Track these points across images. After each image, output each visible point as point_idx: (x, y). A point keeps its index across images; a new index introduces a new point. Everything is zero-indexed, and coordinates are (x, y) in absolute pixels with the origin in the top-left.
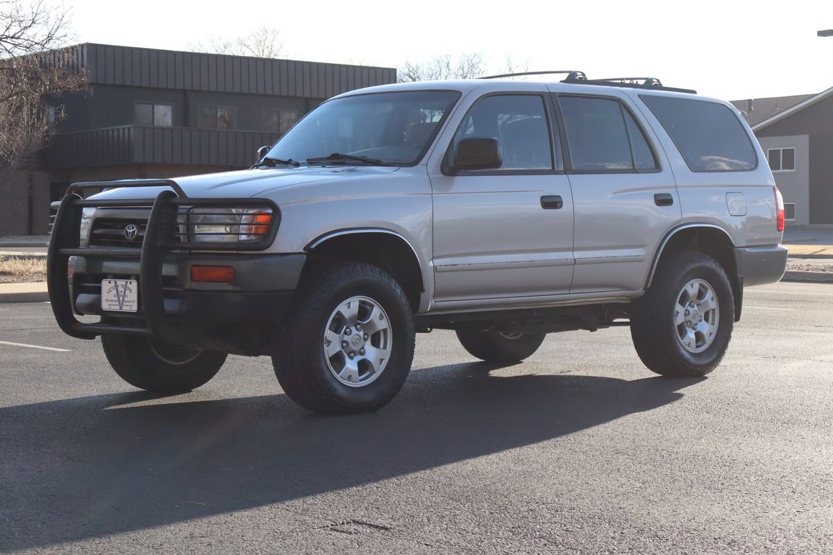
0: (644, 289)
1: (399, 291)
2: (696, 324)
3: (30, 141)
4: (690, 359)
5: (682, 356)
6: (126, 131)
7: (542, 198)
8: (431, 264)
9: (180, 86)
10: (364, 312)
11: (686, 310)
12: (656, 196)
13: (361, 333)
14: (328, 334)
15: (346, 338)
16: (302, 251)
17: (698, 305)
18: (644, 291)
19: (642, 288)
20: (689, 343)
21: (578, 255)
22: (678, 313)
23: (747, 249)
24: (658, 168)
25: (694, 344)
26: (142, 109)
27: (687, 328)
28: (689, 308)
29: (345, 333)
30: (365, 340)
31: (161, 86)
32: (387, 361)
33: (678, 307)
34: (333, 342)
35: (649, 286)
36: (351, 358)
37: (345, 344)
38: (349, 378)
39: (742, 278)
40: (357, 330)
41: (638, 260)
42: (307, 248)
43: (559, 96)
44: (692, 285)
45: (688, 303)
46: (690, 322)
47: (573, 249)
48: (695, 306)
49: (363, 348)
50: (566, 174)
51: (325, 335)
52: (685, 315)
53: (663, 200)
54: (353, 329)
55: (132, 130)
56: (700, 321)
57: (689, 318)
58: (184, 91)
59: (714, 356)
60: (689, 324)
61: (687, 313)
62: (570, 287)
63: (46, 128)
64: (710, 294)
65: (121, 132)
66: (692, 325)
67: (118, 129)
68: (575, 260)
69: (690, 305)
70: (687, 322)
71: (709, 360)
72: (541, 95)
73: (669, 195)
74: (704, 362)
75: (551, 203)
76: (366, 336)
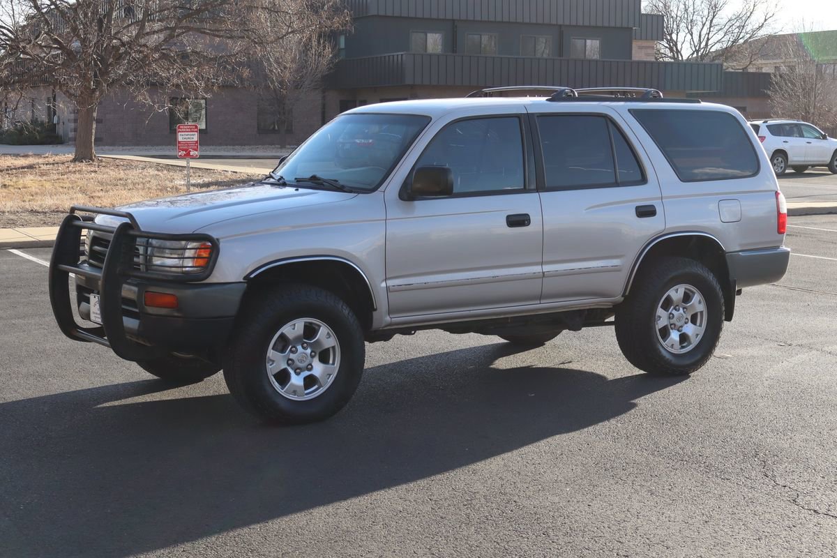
0: (622, 296)
1: (346, 311)
2: (682, 327)
3: (317, 67)
4: (671, 361)
5: (662, 357)
6: (400, 57)
7: (508, 217)
8: (383, 285)
9: (449, 17)
10: (310, 331)
11: (671, 313)
12: (637, 208)
13: (309, 351)
14: (271, 353)
15: (292, 356)
16: (242, 281)
17: (683, 308)
18: (623, 299)
19: (621, 296)
20: (673, 345)
21: (547, 268)
22: (660, 317)
23: (740, 253)
24: (643, 180)
25: (677, 345)
26: (416, 38)
27: (671, 331)
28: (674, 312)
29: (291, 351)
30: (312, 357)
31: (433, 17)
32: (335, 375)
33: (660, 311)
34: (276, 361)
35: (627, 294)
36: (298, 374)
37: (290, 362)
38: (295, 392)
39: (735, 281)
40: (304, 348)
41: (615, 269)
42: (246, 278)
43: (538, 116)
44: (677, 291)
45: (672, 307)
46: (675, 325)
47: (542, 264)
48: (681, 309)
49: (311, 364)
50: (537, 192)
51: (268, 355)
52: (669, 318)
53: (646, 212)
54: (299, 348)
55: (404, 57)
56: (686, 323)
57: (672, 321)
58: (453, 21)
59: (699, 356)
60: (673, 326)
61: (671, 317)
62: (540, 297)
63: (330, 56)
64: (697, 297)
65: (395, 57)
66: (677, 327)
67: (393, 56)
68: (543, 273)
69: (675, 309)
70: (671, 325)
71: (693, 360)
72: (518, 116)
73: (653, 206)
74: (687, 362)
75: (518, 221)
76: (313, 354)
